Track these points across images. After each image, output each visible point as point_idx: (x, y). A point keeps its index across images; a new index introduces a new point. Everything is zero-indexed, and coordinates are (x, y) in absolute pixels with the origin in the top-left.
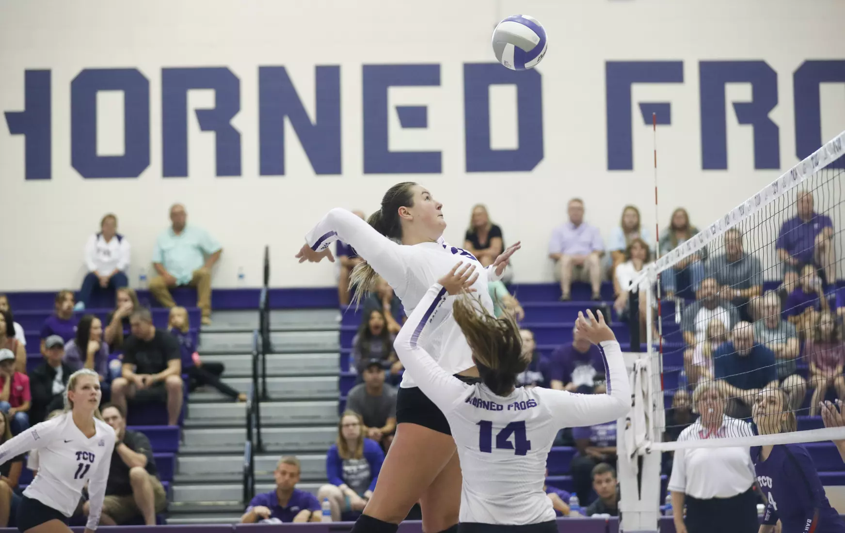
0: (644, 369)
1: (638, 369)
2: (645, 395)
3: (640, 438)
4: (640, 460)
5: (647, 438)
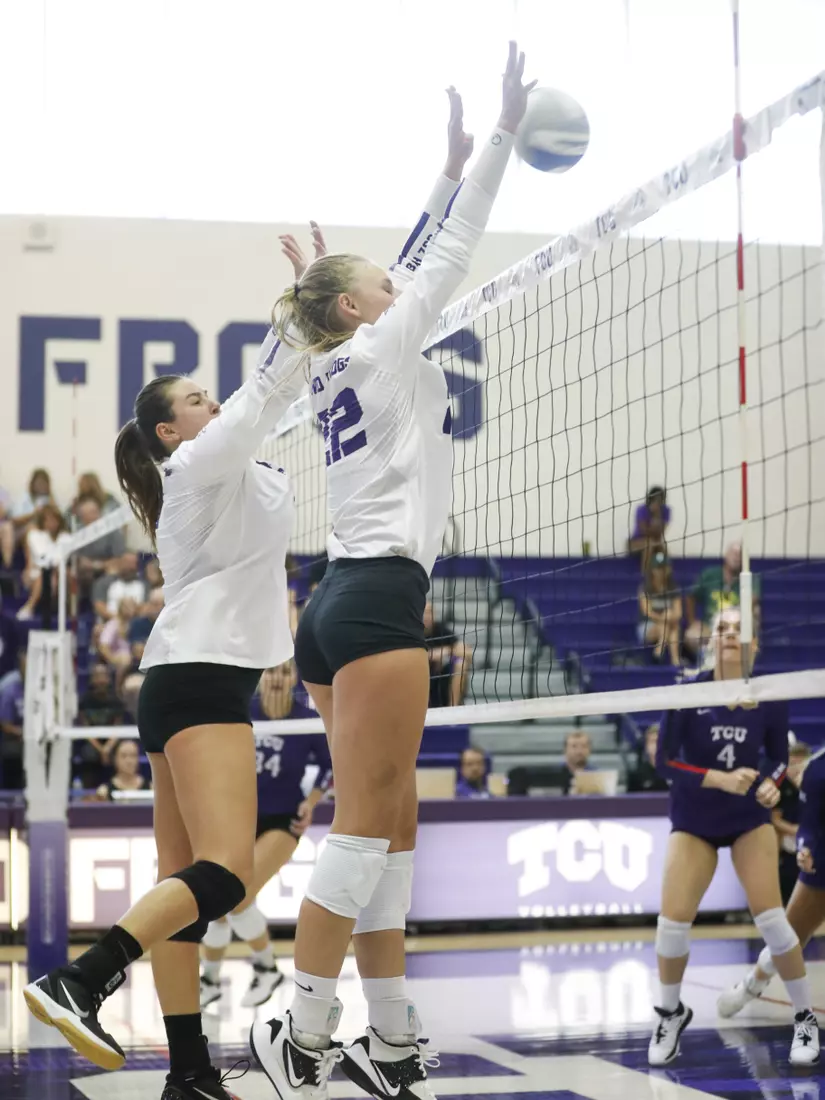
0: (55, 651)
1: (49, 650)
2: (56, 679)
3: (49, 723)
4: (49, 747)
5: (56, 720)
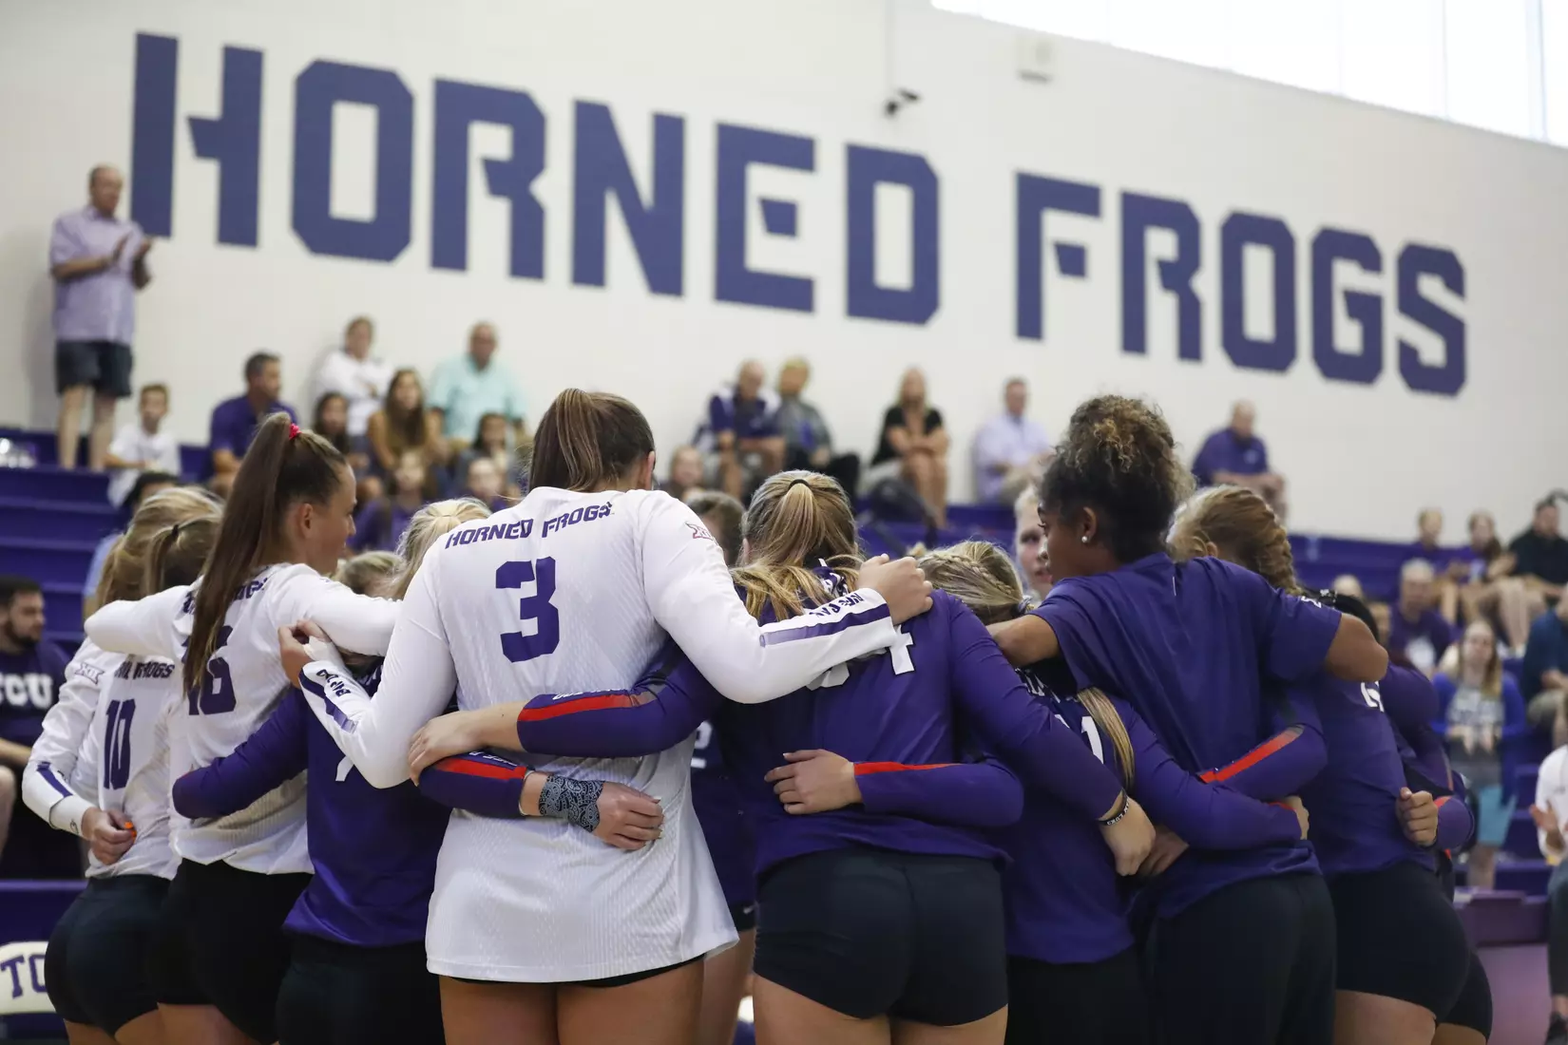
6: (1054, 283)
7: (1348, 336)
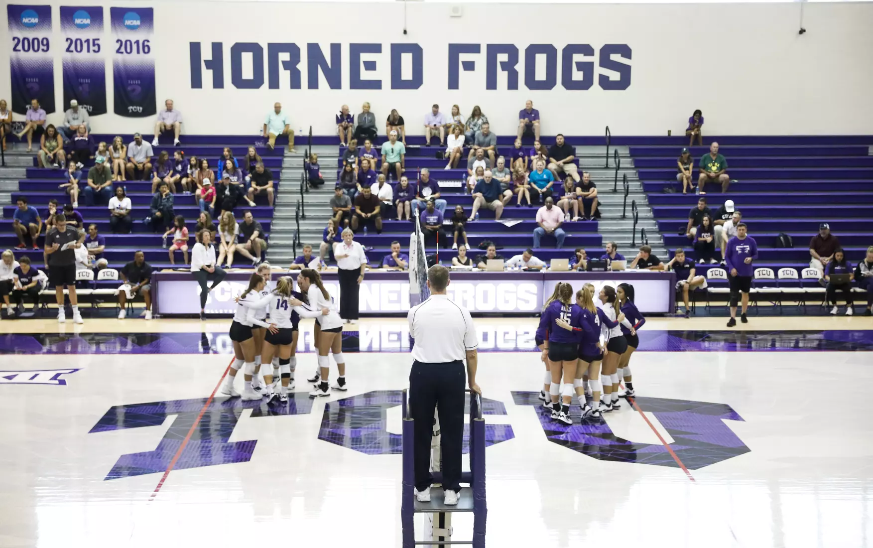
6: (462, 73)
7: (577, 76)
